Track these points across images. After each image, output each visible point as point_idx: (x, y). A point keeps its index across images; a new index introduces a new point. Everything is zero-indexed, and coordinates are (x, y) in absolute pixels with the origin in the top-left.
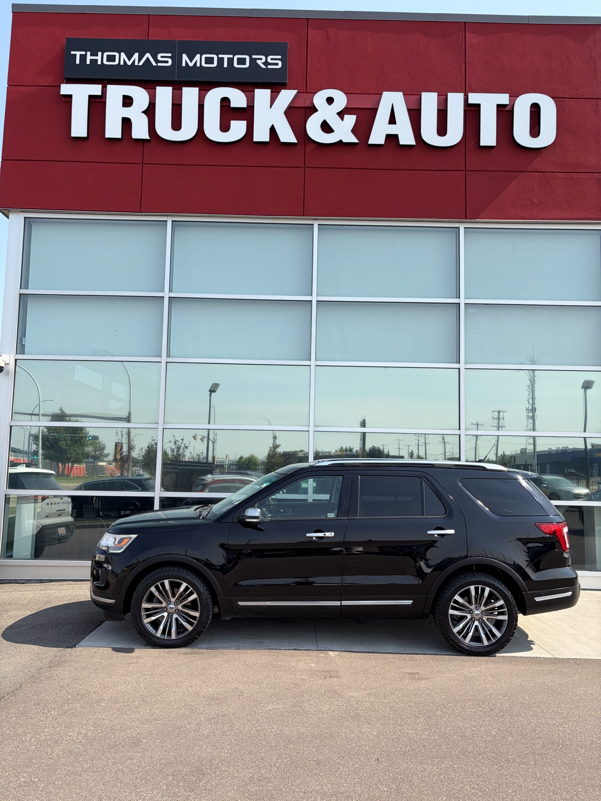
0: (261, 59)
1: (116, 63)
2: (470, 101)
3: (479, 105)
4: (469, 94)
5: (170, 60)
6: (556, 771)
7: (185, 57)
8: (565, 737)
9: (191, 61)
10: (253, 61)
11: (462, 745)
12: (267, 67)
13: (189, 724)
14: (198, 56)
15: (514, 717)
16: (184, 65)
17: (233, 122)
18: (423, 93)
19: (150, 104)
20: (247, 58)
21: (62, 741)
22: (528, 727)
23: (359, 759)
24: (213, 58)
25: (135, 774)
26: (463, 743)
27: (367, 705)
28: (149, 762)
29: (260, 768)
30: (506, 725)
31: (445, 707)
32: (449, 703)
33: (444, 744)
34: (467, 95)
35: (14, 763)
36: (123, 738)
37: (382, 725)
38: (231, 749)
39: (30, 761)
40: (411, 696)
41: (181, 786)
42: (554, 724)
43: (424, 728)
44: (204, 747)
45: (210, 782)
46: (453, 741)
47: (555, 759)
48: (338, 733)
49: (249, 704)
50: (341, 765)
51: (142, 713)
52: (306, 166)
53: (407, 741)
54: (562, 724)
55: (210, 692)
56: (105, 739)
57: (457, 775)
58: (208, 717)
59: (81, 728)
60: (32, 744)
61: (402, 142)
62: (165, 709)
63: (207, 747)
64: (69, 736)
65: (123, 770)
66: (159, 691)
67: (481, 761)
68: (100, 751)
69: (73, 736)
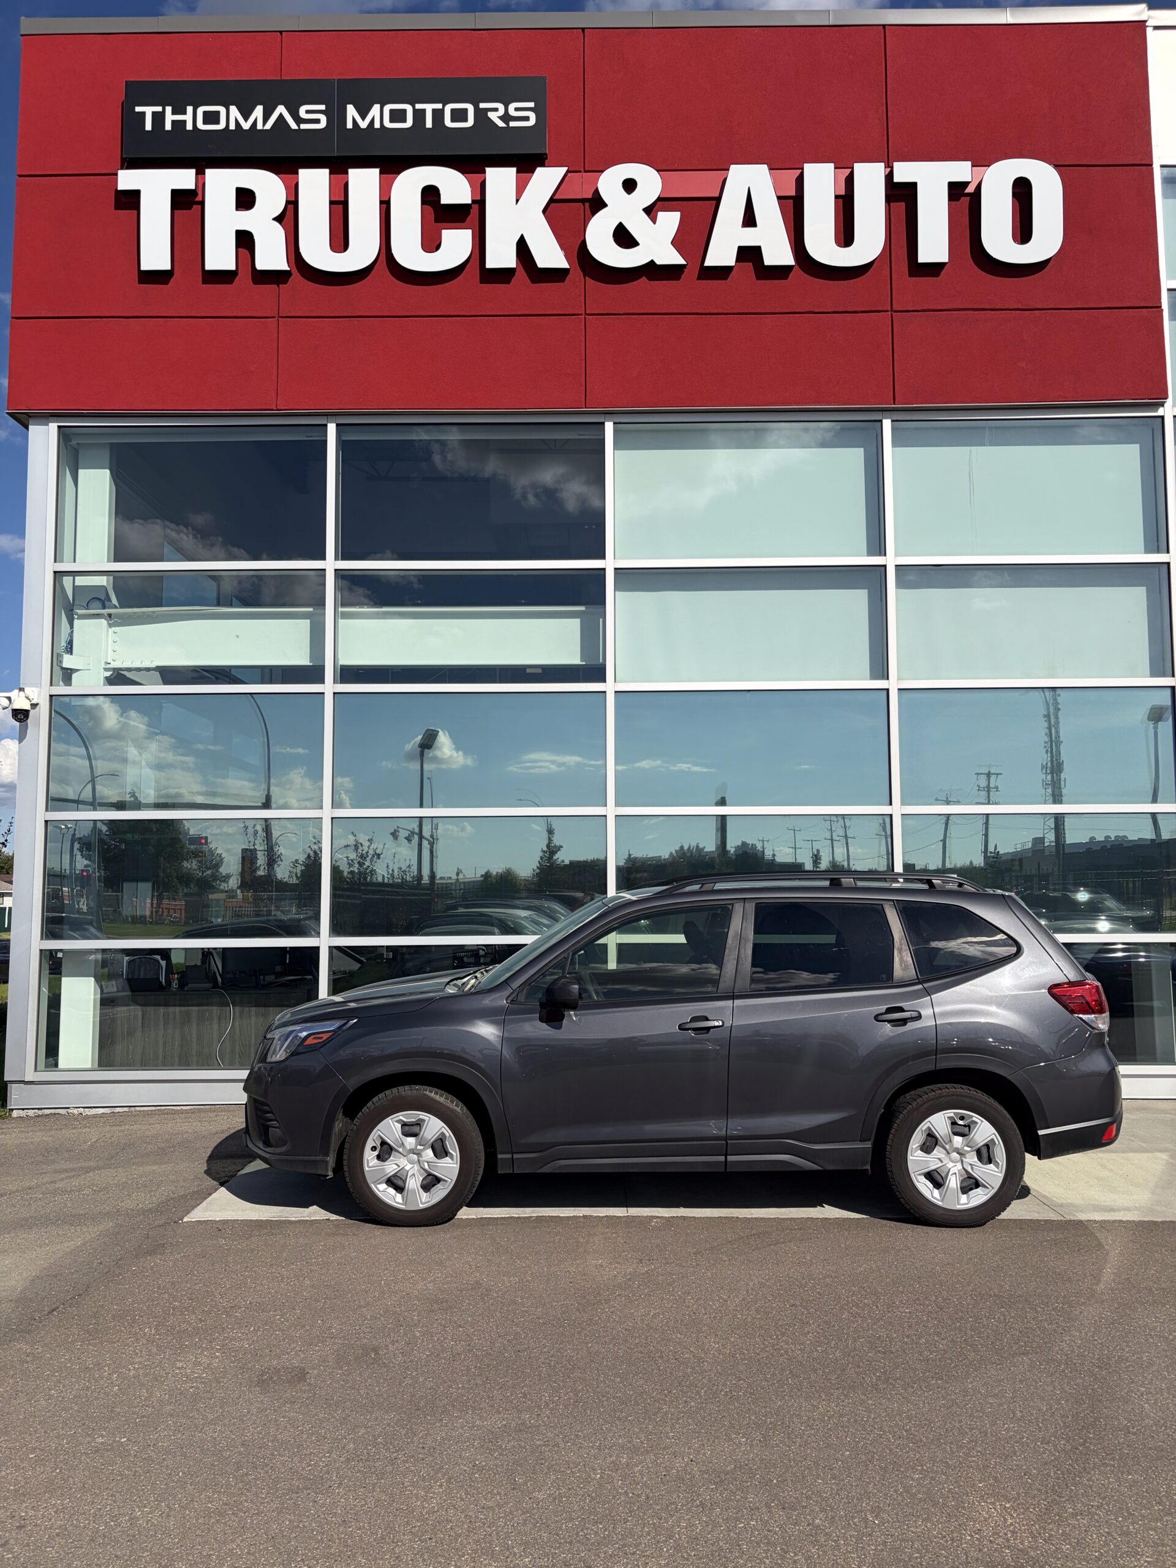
0: (496, 110)
1: (222, 125)
2: (897, 179)
3: (914, 186)
4: (895, 164)
5: (323, 118)
6: (1051, 1408)
7: (351, 111)
8: (1073, 1351)
9: (363, 118)
10: (481, 115)
11: (883, 1368)
12: (507, 124)
13: (393, 1342)
14: (376, 108)
15: (980, 1319)
16: (350, 125)
17: (446, 233)
18: (805, 165)
19: (288, 202)
20: (470, 108)
21: (167, 1377)
22: (1006, 1335)
23: (698, 1393)
24: (404, 111)
25: (298, 1427)
26: (885, 1364)
27: (715, 1305)
28: (322, 1407)
29: (520, 1412)
30: (965, 1334)
31: (857, 1306)
32: (865, 1299)
33: (850, 1366)
34: (891, 165)
35: (83, 1415)
36: (275, 1368)
37: (740, 1337)
38: (469, 1381)
39: (111, 1411)
40: (796, 1289)
41: (381, 1443)
42: (1055, 1330)
43: (817, 1342)
44: (421, 1379)
45: (432, 1435)
46: (868, 1361)
47: (1050, 1388)
48: (661, 1352)
49: (501, 1309)
50: (666, 1404)
51: (308, 1327)
52: (587, 312)
53: (784, 1363)
54: (1069, 1331)
55: (430, 1290)
56: (244, 1372)
57: (872, 1416)
58: (427, 1331)
59: (200, 1354)
60: (112, 1383)
61: (769, 261)
62: (350, 1320)
63: (426, 1379)
64: (179, 1368)
65: (277, 1421)
66: (338, 1291)
67: (917, 1394)
68: (234, 1391)
69: (185, 1368)
